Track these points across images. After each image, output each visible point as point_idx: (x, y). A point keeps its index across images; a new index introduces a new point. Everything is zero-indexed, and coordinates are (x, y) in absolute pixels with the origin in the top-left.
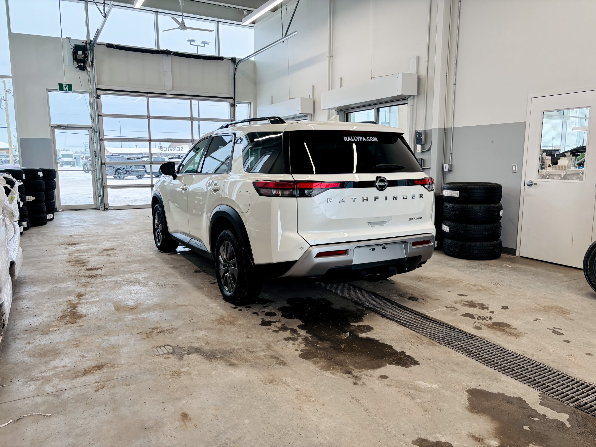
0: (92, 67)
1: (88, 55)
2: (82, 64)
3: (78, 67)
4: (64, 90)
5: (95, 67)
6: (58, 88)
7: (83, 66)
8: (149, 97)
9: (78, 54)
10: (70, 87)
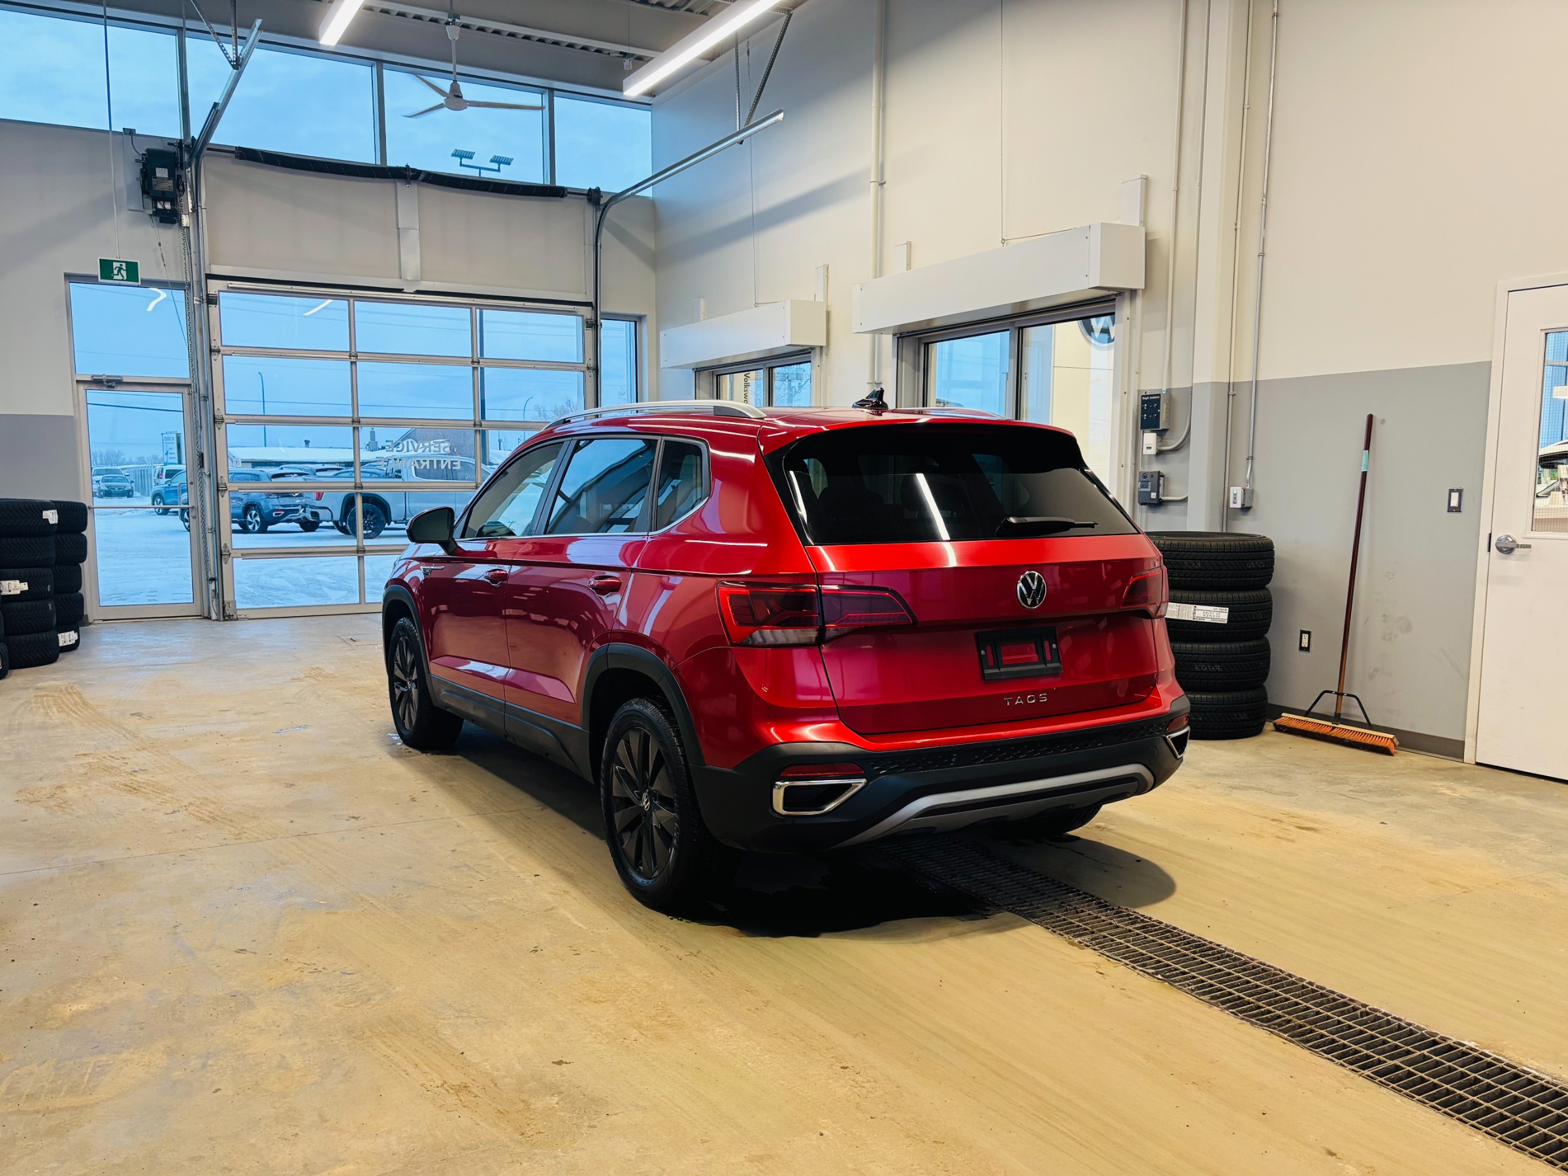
0: (195, 214)
1: (183, 179)
2: (168, 206)
3: (157, 213)
4: (116, 277)
5: (203, 214)
6: (97, 272)
7: (168, 210)
8: (354, 301)
9: (156, 178)
10: (132, 270)
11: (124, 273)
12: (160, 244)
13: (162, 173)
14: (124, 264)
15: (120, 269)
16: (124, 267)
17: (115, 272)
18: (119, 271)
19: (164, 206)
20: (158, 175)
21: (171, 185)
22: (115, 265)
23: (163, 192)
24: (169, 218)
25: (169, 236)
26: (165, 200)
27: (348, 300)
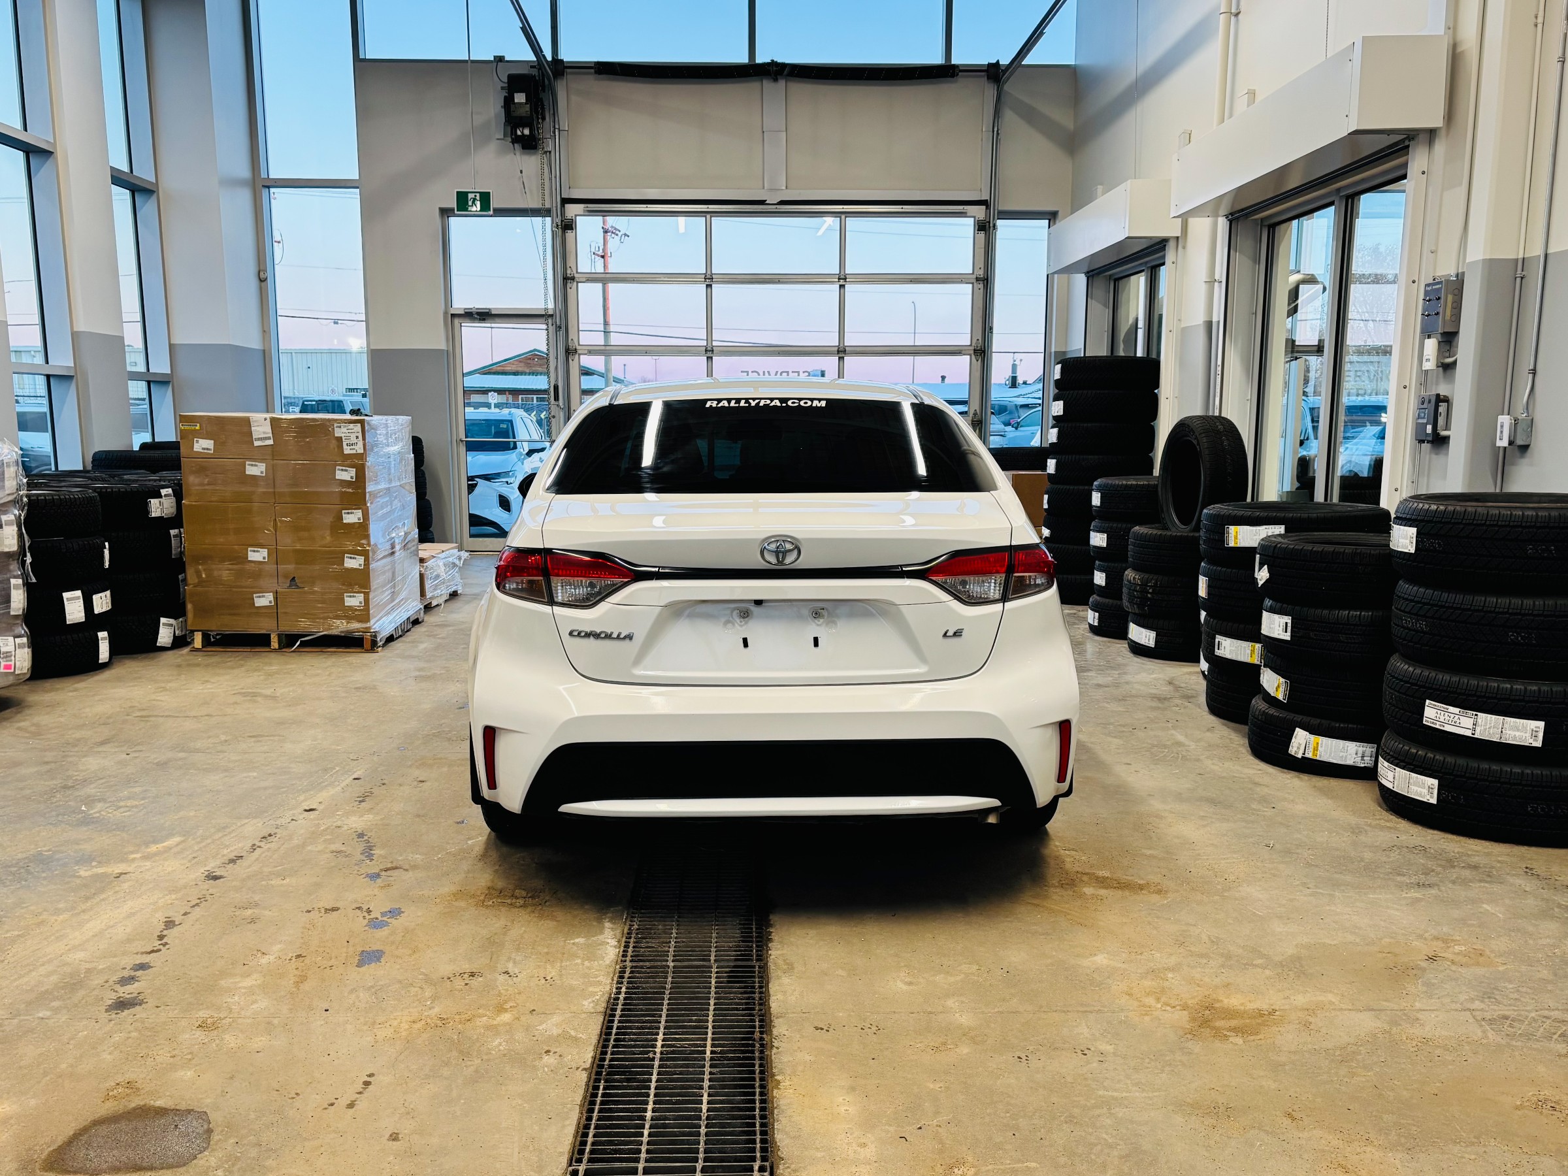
0: (555, 136)
1: (546, 103)
2: (527, 132)
3: (516, 140)
4: (470, 209)
6: (453, 204)
7: (527, 136)
8: (711, 217)
9: (514, 103)
10: (485, 198)
11: (478, 203)
12: (521, 172)
13: (520, 98)
14: (478, 195)
15: (474, 200)
16: (478, 198)
17: (470, 203)
18: (473, 202)
19: (522, 132)
20: (516, 101)
21: (528, 109)
22: (471, 196)
23: (521, 118)
24: (530, 144)
25: (530, 163)
26: (524, 126)
27: (706, 217)
